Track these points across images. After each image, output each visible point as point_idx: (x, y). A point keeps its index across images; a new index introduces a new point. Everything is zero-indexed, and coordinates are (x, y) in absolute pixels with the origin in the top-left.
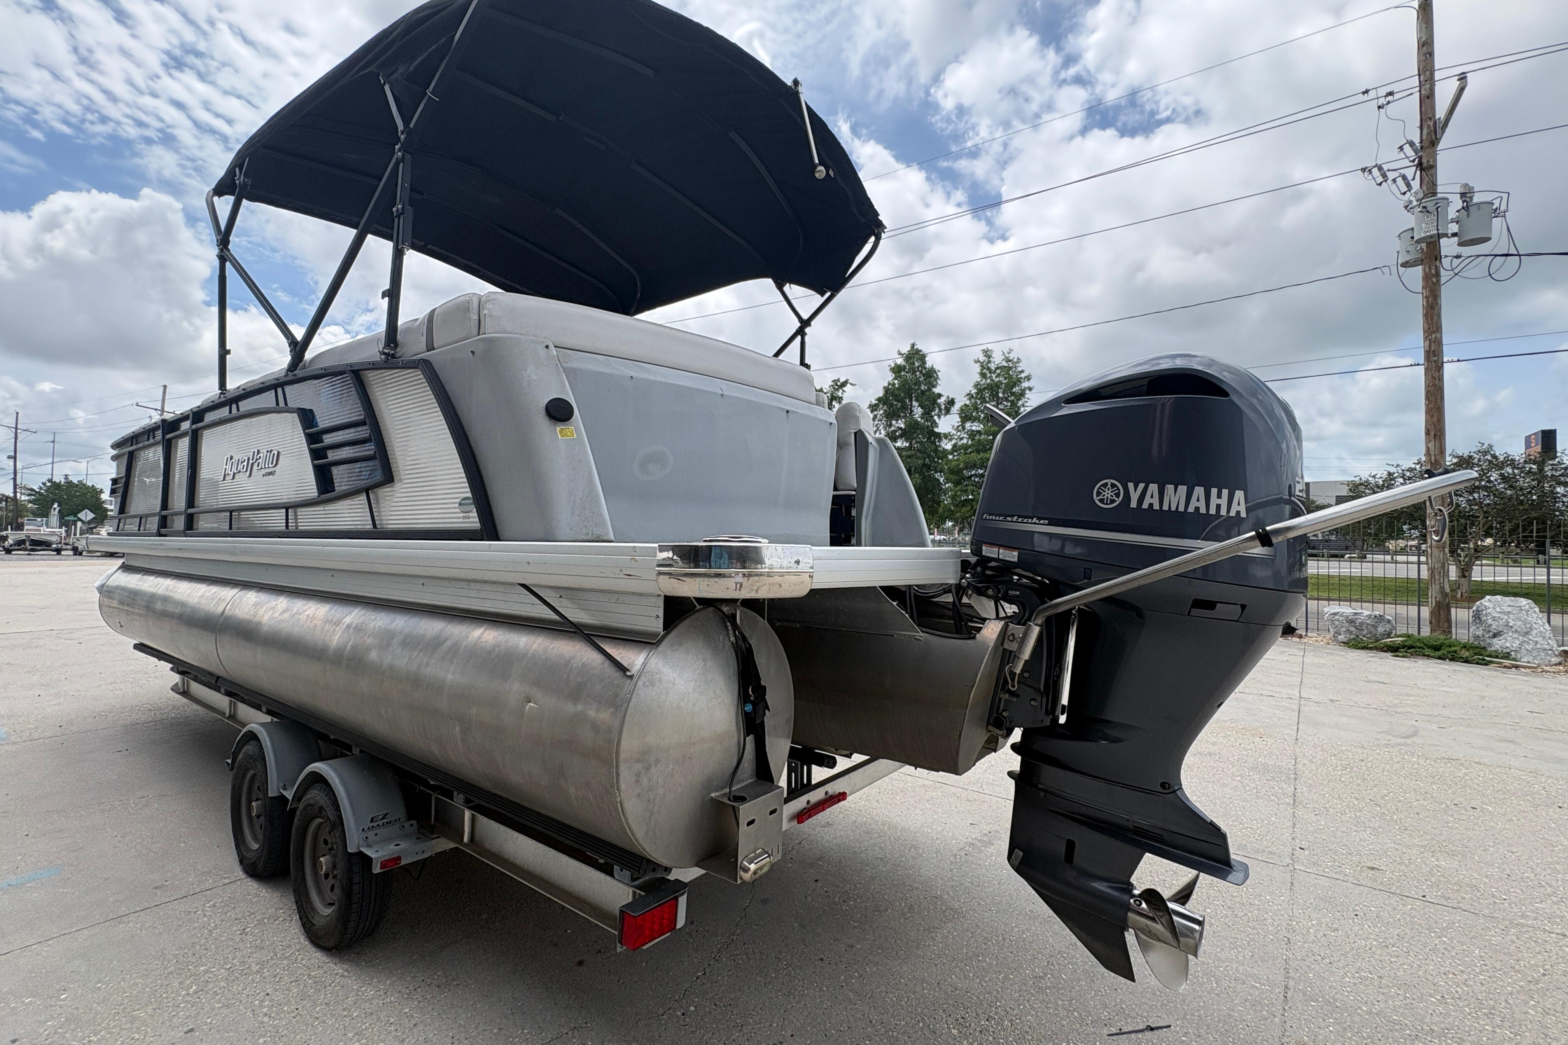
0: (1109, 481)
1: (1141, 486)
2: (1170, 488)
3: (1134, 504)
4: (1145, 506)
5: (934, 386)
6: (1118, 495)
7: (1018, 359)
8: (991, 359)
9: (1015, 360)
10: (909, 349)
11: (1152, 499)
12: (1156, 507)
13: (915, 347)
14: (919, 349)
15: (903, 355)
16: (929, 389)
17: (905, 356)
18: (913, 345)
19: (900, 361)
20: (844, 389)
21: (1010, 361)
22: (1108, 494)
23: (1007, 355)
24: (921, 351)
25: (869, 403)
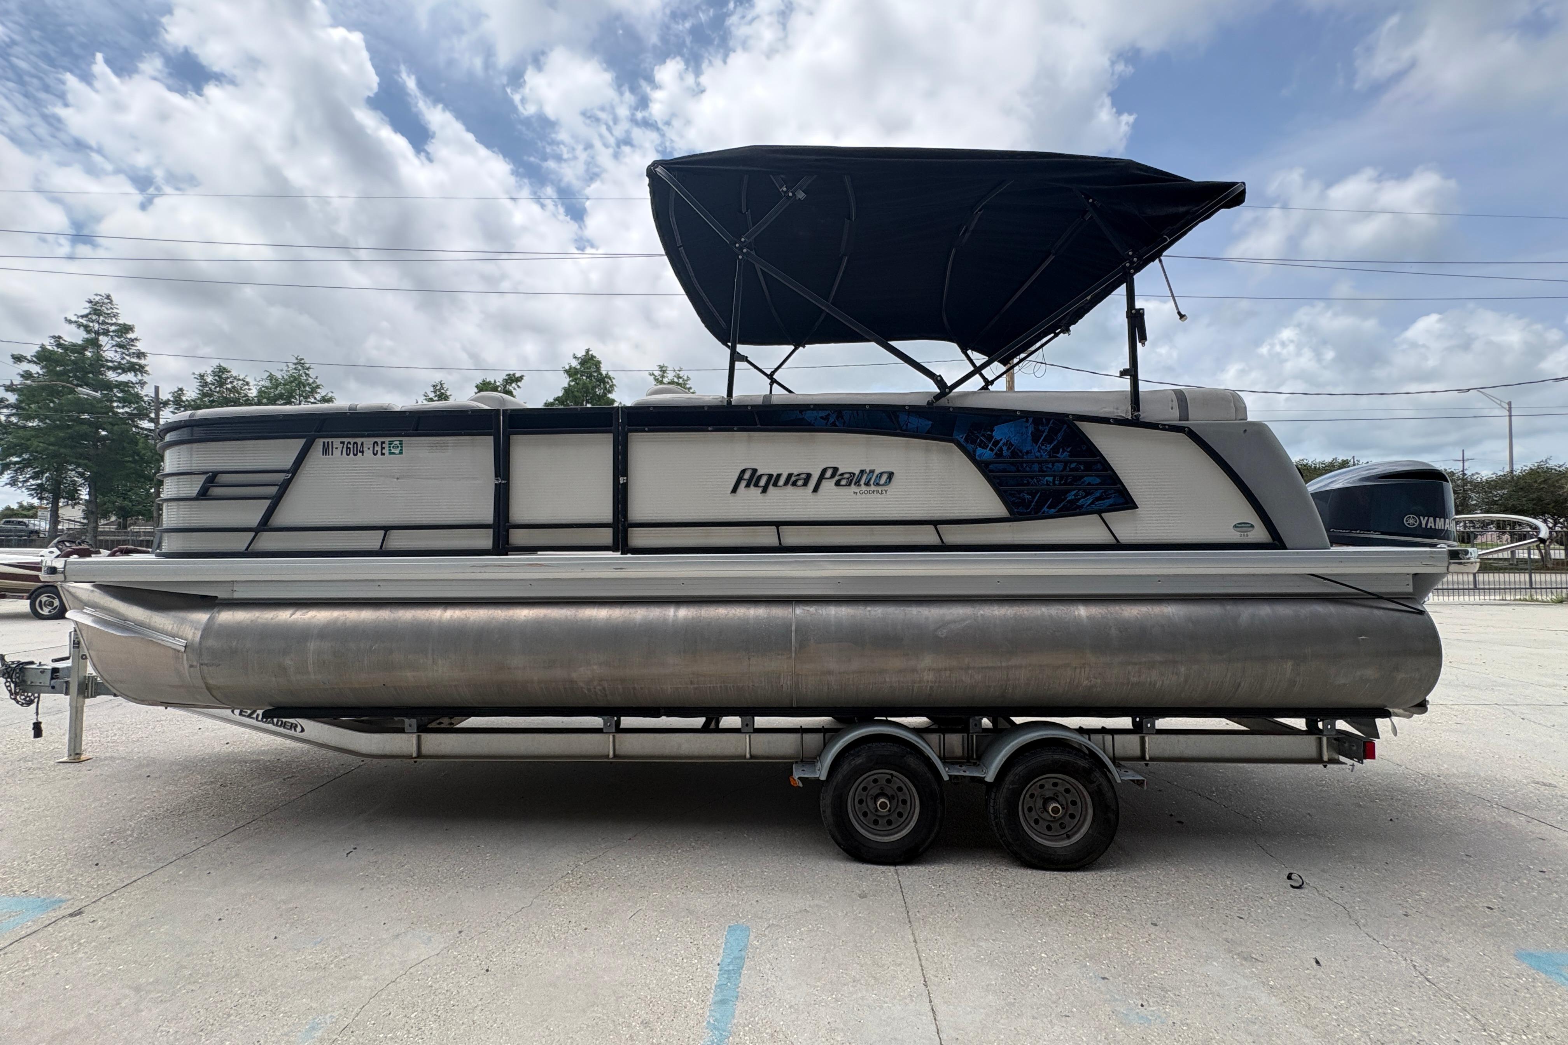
0: (1412, 516)
1: (1426, 518)
2: (1438, 519)
3: (1424, 526)
4: (1429, 527)
5: (610, 392)
6: (1416, 522)
7: (688, 377)
8: (665, 375)
9: (685, 378)
10: (584, 353)
11: (1431, 524)
12: (1433, 527)
13: (590, 353)
14: (594, 355)
15: (578, 358)
16: (605, 395)
17: (580, 360)
18: (588, 351)
19: (575, 364)
20: (519, 384)
21: (681, 378)
22: (1411, 521)
23: (678, 372)
24: (595, 357)
25: (545, 401)
